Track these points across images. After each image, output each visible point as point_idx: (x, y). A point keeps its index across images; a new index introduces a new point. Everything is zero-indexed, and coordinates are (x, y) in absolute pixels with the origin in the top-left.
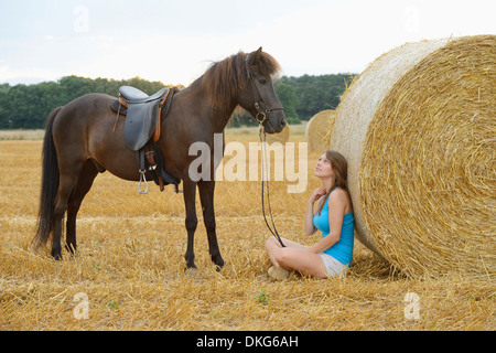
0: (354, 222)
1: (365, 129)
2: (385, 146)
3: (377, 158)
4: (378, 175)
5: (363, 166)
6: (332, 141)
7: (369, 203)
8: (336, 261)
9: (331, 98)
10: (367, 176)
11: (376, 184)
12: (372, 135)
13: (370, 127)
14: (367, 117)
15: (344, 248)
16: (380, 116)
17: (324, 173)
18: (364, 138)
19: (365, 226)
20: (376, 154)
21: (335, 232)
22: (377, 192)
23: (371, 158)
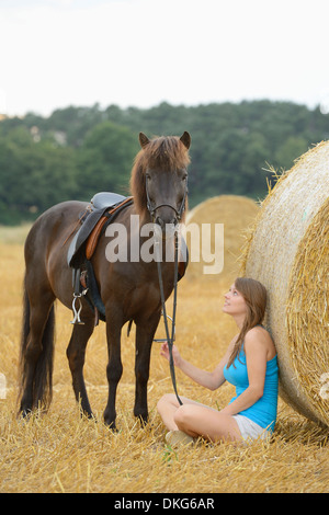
0: (279, 373)
1: (294, 249)
2: (320, 271)
3: (310, 287)
4: (310, 309)
5: (291, 297)
6: (249, 264)
7: (299, 345)
8: (255, 425)
9: (224, 159)
10: (296, 310)
11: (309, 321)
12: (303, 257)
13: (300, 247)
14: (298, 233)
15: (265, 407)
16: (313, 234)
17: (233, 309)
18: (292, 260)
19: (294, 377)
20: (308, 282)
21: (256, 384)
22: (309, 332)
23: (301, 287)
